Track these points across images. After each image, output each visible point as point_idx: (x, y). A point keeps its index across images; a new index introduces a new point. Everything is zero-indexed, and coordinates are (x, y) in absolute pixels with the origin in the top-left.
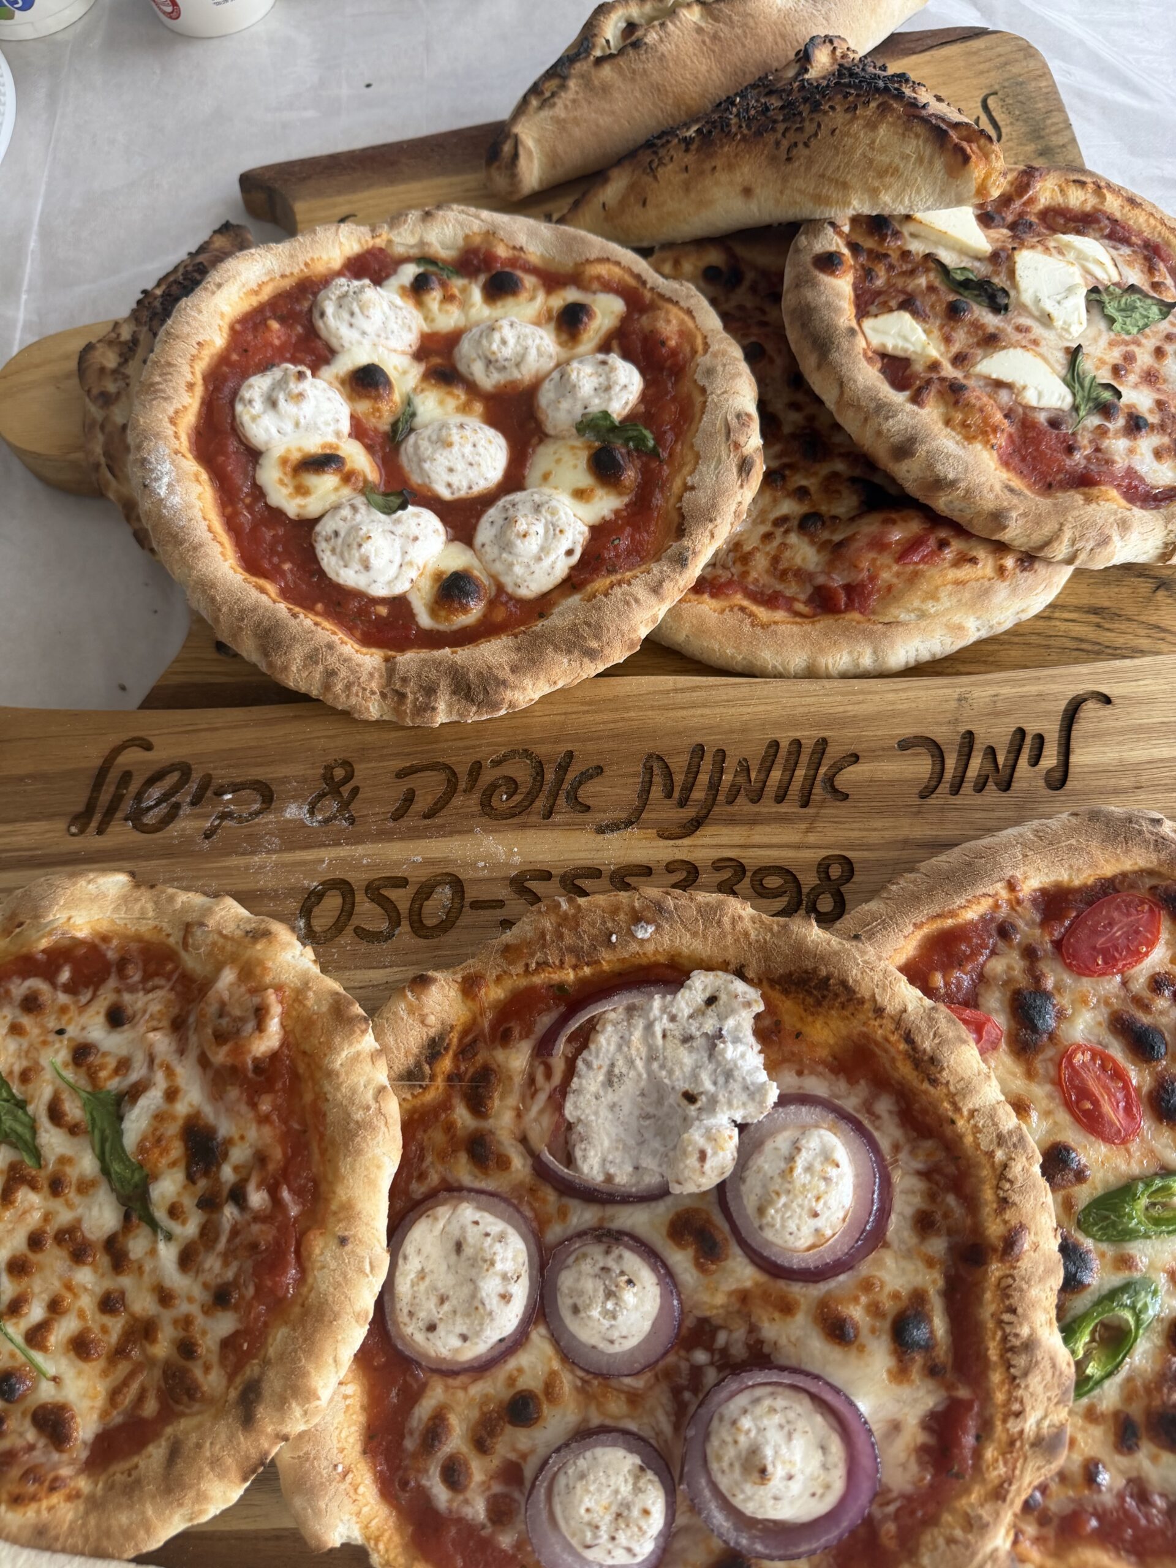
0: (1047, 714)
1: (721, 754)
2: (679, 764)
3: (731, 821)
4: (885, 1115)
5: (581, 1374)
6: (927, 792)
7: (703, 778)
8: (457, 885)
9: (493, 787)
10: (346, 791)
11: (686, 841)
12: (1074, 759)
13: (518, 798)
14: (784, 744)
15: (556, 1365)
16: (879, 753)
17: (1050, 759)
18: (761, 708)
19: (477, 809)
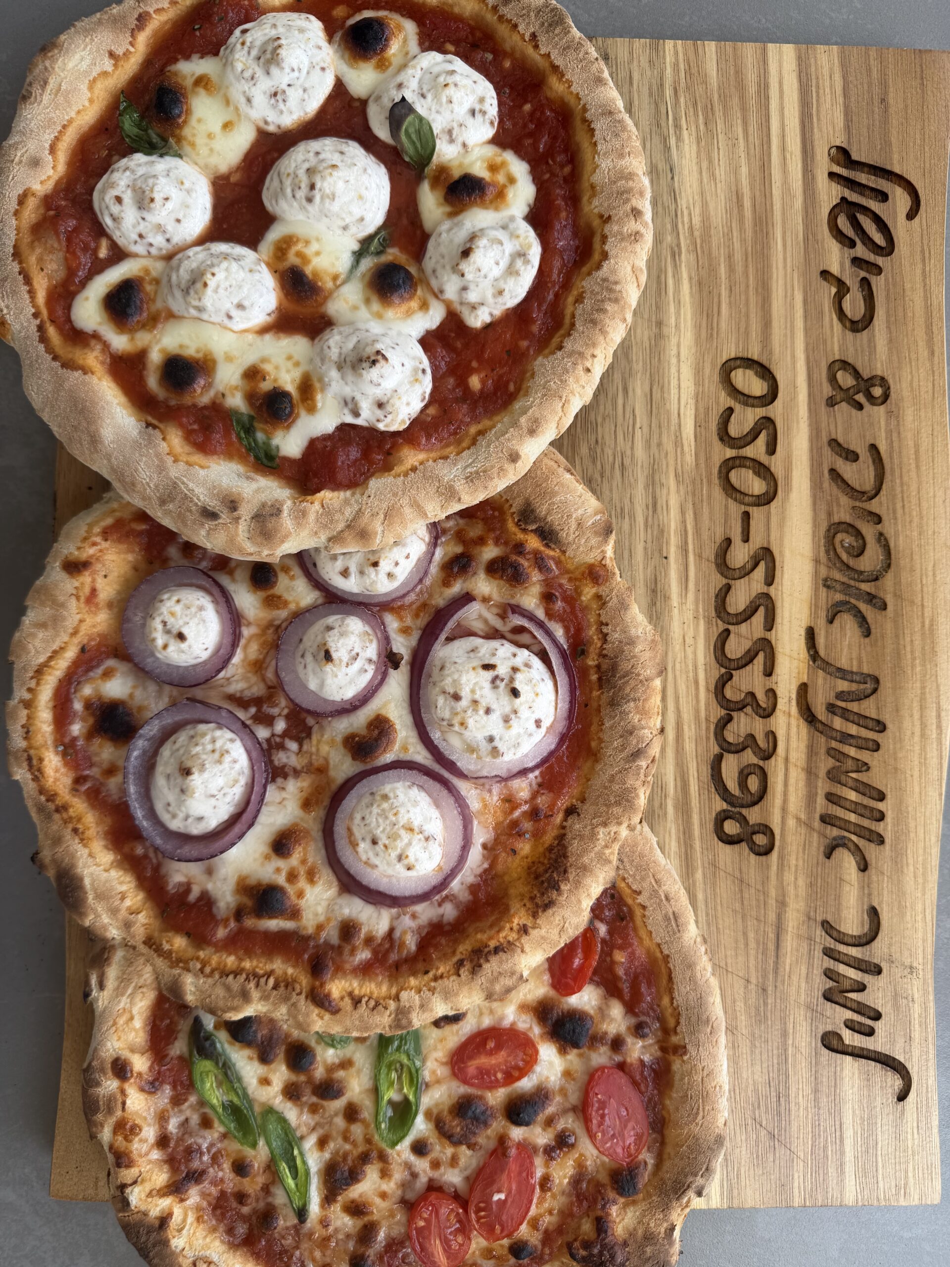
0: (893, 1042)
1: (875, 748)
2: (868, 708)
3: (811, 751)
6: (827, 927)
7: (853, 730)
8: (767, 499)
9: (858, 534)
10: (860, 398)
11: (794, 710)
12: (849, 1059)
13: (844, 556)
14: (881, 806)
16: (866, 888)
17: (850, 1038)
18: (916, 788)
19: (836, 519)
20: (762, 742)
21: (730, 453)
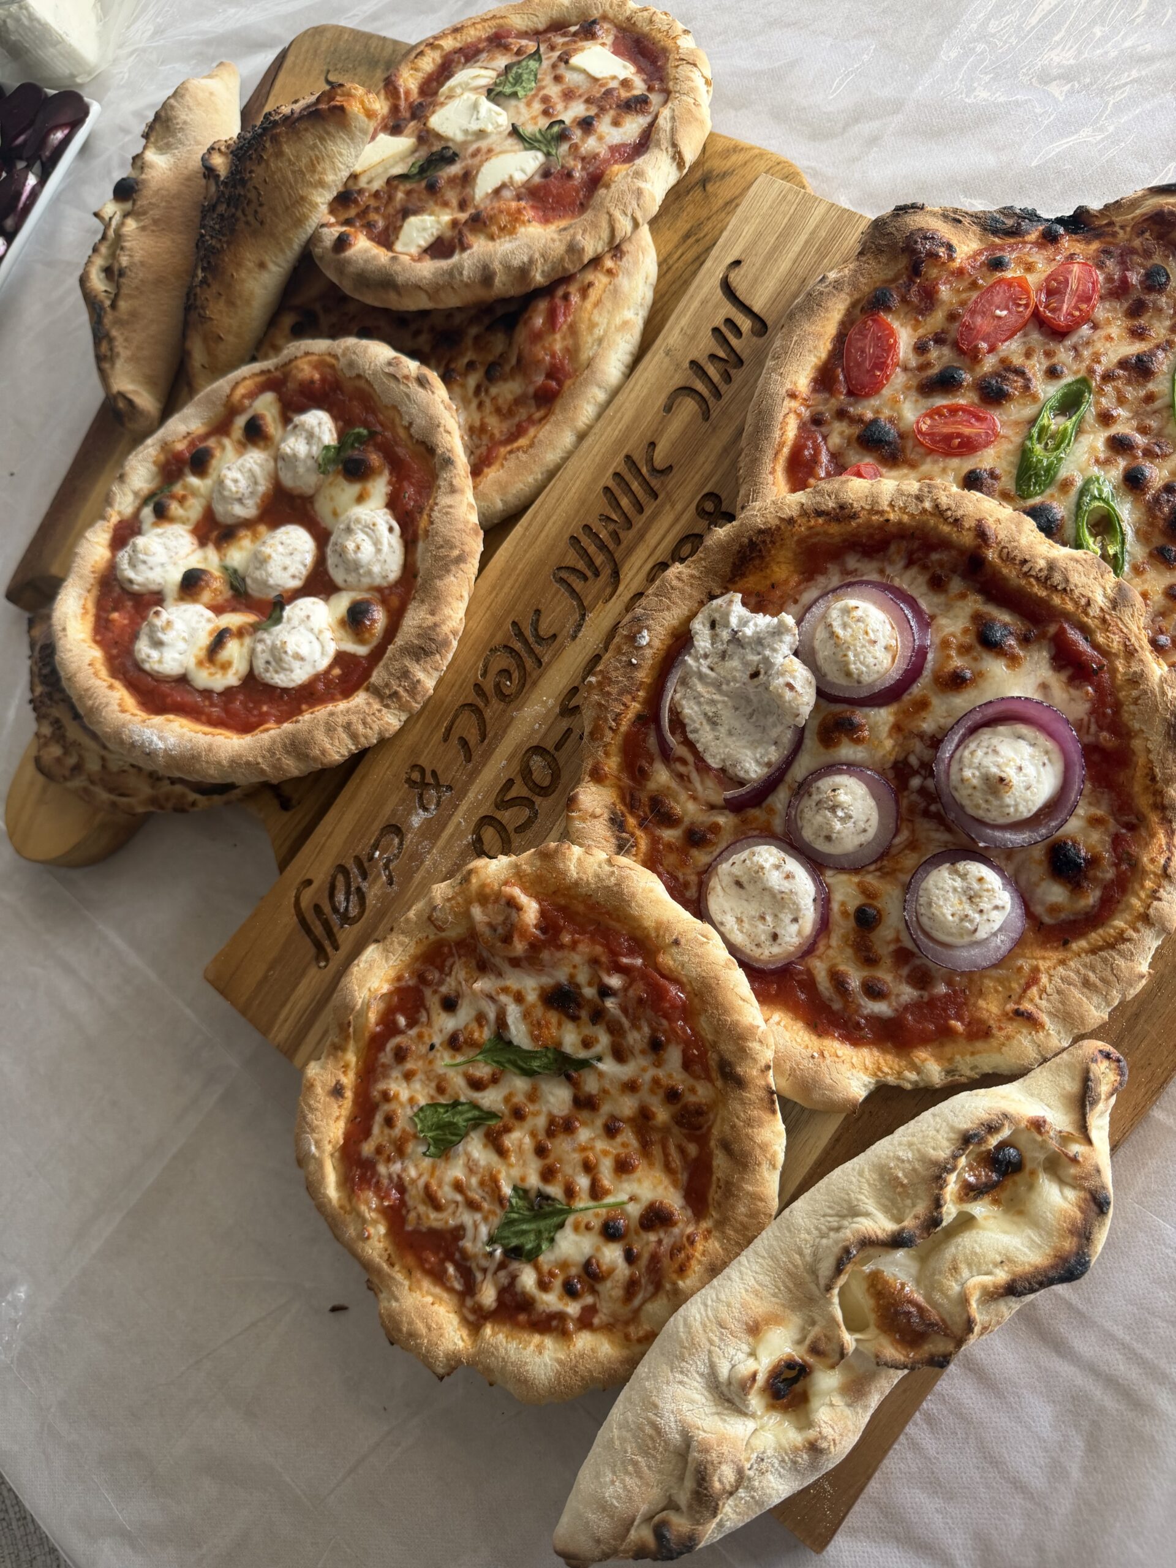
0: (717, 306)
1: (587, 527)
2: (572, 559)
3: (630, 551)
4: (858, 565)
5: (872, 868)
6: (706, 414)
7: (592, 549)
8: (538, 750)
9: (497, 686)
10: (429, 779)
11: (621, 588)
12: (756, 309)
13: (516, 675)
14: (611, 484)
15: (856, 879)
16: (660, 430)
17: (745, 324)
18: (578, 482)
19: (502, 705)
21: (538, 800)
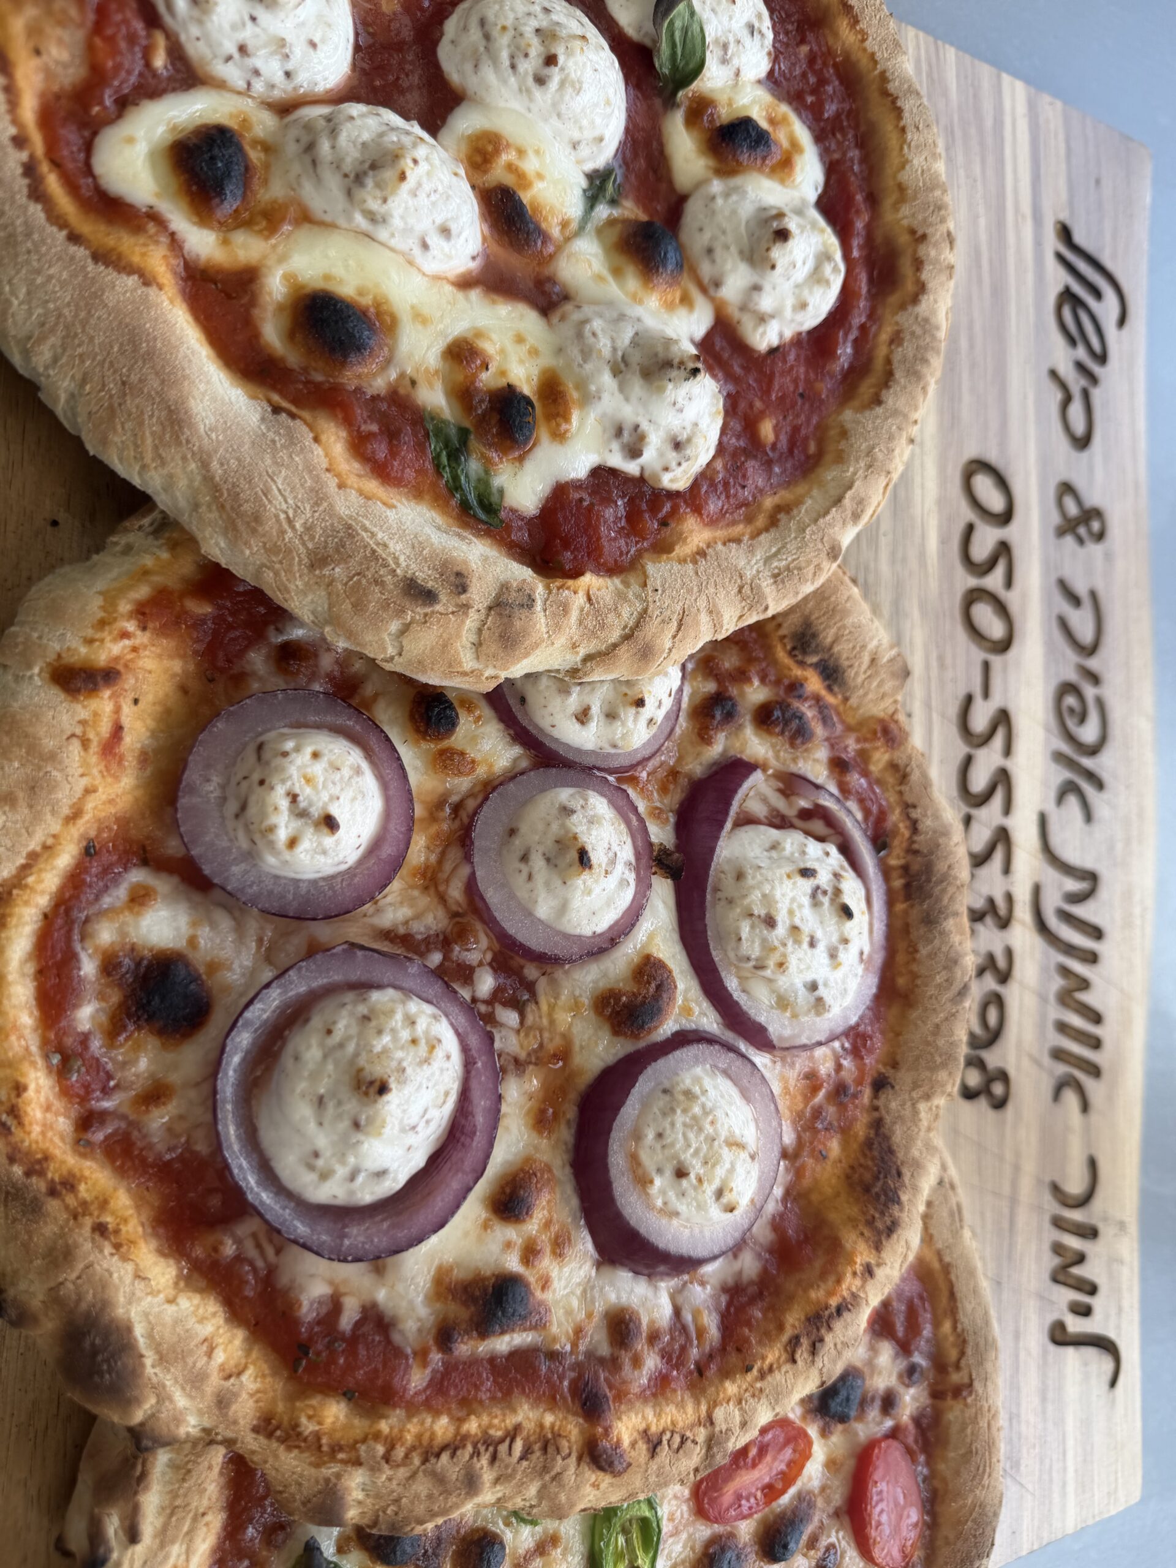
0: (1106, 1317)
1: (1092, 958)
3: (1043, 971)
7: (1079, 938)
8: (1004, 646)
9: (1080, 696)
10: (1082, 530)
11: (1030, 917)
12: (1070, 1351)
14: (1099, 1031)
16: (1087, 1131)
17: (1073, 1325)
19: (1064, 677)
20: (1001, 963)
21: (973, 582)
